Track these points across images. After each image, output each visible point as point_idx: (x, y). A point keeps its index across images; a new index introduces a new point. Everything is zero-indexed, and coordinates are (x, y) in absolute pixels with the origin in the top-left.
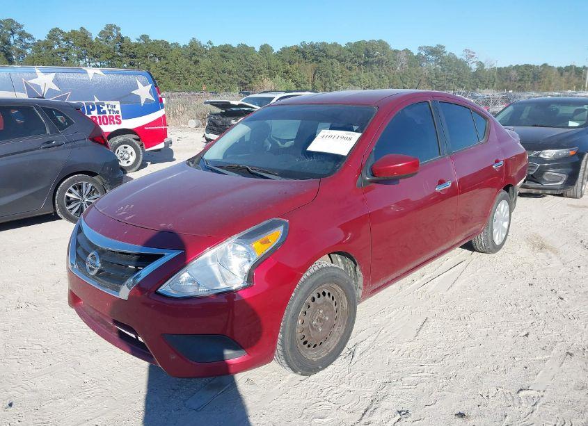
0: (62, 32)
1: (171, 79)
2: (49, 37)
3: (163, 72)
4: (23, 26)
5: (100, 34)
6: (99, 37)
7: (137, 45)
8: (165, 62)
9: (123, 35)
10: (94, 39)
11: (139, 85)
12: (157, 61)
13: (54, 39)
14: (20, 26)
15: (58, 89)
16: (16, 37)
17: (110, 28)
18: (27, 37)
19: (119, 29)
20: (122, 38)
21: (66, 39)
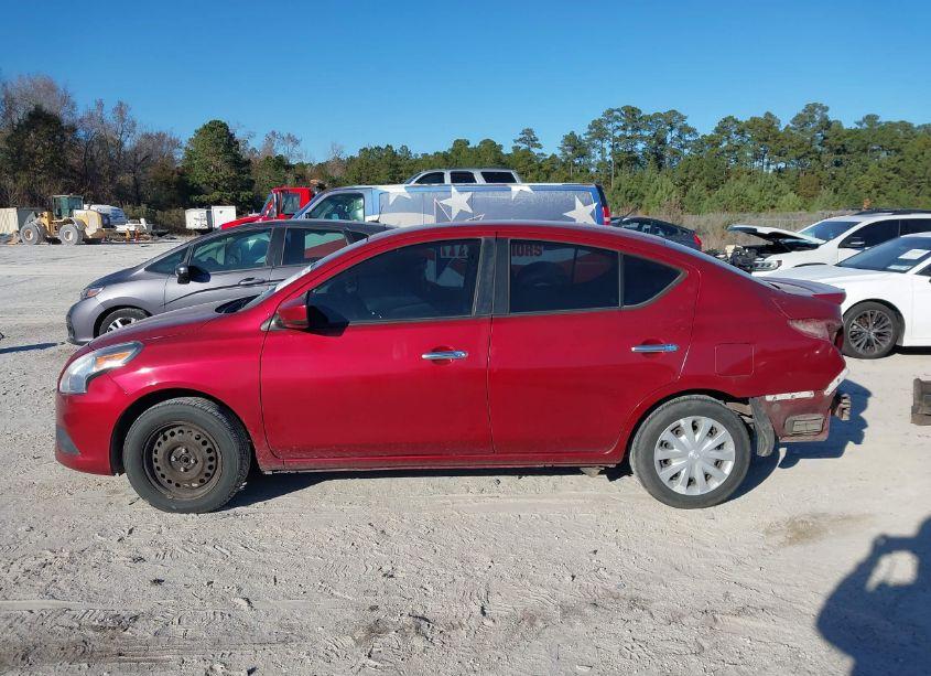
0: (736, 122)
1: (904, 186)
2: (717, 130)
3: (891, 174)
4: (686, 117)
5: (794, 121)
6: (791, 125)
7: (851, 132)
8: (899, 157)
9: (831, 119)
10: (782, 129)
11: (578, 203)
12: (883, 155)
13: (723, 134)
14: (682, 118)
15: (470, 211)
16: (675, 133)
17: (811, 109)
18: (689, 132)
19: (826, 109)
20: (829, 124)
21: (741, 132)
